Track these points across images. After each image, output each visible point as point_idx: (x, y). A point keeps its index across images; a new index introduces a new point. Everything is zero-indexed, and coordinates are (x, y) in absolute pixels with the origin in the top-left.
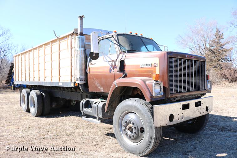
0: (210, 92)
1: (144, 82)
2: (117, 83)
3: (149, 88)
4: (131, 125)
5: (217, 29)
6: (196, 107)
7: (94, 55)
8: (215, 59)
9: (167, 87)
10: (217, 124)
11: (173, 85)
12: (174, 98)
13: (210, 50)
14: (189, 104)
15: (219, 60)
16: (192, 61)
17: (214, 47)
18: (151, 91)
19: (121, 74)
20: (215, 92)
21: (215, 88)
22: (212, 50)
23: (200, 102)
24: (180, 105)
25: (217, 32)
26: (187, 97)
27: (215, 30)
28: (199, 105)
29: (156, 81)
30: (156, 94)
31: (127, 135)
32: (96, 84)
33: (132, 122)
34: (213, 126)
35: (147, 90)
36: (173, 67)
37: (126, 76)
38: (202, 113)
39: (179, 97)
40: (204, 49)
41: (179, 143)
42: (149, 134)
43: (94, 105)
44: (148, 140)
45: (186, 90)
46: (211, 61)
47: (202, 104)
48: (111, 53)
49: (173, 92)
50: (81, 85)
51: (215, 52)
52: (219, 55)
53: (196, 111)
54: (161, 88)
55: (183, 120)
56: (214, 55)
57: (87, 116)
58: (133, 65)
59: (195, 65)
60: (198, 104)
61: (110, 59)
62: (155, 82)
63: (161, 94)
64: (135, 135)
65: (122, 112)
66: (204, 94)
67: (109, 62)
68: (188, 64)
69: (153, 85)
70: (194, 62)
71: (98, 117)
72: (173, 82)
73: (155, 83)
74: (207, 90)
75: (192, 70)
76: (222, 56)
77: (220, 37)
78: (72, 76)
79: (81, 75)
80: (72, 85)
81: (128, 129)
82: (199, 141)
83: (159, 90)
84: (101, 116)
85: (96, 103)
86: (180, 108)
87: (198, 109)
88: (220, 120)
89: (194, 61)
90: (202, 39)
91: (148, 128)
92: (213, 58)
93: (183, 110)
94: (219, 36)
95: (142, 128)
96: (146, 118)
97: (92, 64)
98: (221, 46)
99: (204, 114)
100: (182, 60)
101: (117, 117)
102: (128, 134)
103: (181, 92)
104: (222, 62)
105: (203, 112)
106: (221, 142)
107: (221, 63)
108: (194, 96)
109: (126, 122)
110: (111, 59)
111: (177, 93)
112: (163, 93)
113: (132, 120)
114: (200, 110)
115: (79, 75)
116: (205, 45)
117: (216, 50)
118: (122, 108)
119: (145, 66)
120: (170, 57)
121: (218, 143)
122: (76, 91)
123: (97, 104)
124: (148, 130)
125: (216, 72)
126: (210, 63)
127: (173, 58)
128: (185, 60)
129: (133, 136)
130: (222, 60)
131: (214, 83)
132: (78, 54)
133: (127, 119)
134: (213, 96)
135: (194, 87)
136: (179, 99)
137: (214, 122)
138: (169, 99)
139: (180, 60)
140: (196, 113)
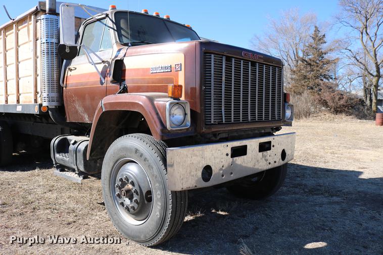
0: (291, 125)
1: (151, 100)
2: (104, 104)
3: (159, 113)
4: (130, 186)
5: (316, 27)
6: (261, 153)
7: (67, 50)
8: (310, 76)
9: (198, 111)
10: (304, 182)
11: (212, 108)
12: (215, 134)
13: (303, 60)
14: (246, 146)
15: (317, 77)
16: (253, 64)
17: (310, 57)
18: (163, 118)
19: (116, 86)
20: (309, 129)
21: (309, 122)
22: (306, 61)
23: (270, 143)
24: (225, 148)
25: (315, 31)
26: (243, 133)
27: (313, 29)
28: (267, 148)
29: (175, 99)
30: (174, 126)
31: (122, 204)
32: (77, 108)
33: (130, 181)
34: (296, 186)
35: (155, 116)
36: (212, 72)
37: (125, 90)
38: (272, 162)
39: (224, 132)
40: (294, 59)
41: (229, 219)
42: (160, 204)
43: (71, 147)
44: (159, 217)
45: (241, 119)
46: (305, 78)
47: (273, 146)
48: (104, 48)
49: (212, 122)
50: (51, 110)
51: (312, 64)
52: (318, 69)
53: (261, 159)
54: (186, 114)
55: (233, 177)
56: (309, 69)
57: (62, 168)
58: (138, 70)
59: (261, 72)
60: (265, 147)
61: (98, 59)
62: (172, 100)
63: (186, 126)
64: (136, 206)
65: (115, 161)
66: (278, 129)
67: (96, 65)
68: (246, 70)
69: (168, 106)
70: (257, 66)
71: (78, 170)
72: (212, 103)
73: (171, 103)
74: (285, 121)
75: (254, 80)
76: (321, 71)
77: (320, 40)
78: (36, 92)
79: (50, 90)
80: (36, 111)
81: (123, 194)
82: (266, 215)
83: (181, 117)
84: (82, 169)
85: (75, 143)
86: (227, 155)
87: (265, 156)
88: (309, 175)
89: (257, 64)
90: (292, 43)
91: (159, 192)
92: (307, 74)
93: (232, 157)
94: (319, 38)
95: (149, 192)
96: (155, 173)
97: (71, 70)
98: (321, 55)
99: (277, 165)
100: (233, 59)
101: (107, 170)
102: (125, 203)
103: (228, 123)
104: (322, 80)
105: (275, 162)
106: (304, 216)
107: (320, 82)
108: (257, 132)
109: (121, 180)
110: (100, 59)
111: (220, 123)
112: (190, 124)
113: (131, 176)
114: (268, 157)
115: (46, 91)
116: (295, 54)
117: (313, 61)
118: (114, 153)
119: (159, 71)
120: (205, 53)
121: (300, 217)
122: (47, 122)
123: (76, 146)
124: (159, 197)
125: (312, 97)
126: (303, 82)
127: (213, 55)
128: (238, 60)
129: (133, 208)
130: (322, 78)
131: (308, 114)
132: (45, 50)
133: (123, 175)
134: (294, 133)
135: (257, 114)
136: (224, 135)
137: (299, 179)
138: (203, 135)
139: (229, 59)
140: (260, 163)
